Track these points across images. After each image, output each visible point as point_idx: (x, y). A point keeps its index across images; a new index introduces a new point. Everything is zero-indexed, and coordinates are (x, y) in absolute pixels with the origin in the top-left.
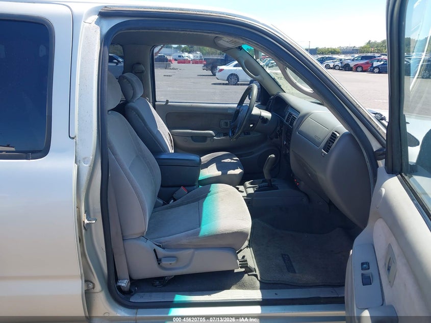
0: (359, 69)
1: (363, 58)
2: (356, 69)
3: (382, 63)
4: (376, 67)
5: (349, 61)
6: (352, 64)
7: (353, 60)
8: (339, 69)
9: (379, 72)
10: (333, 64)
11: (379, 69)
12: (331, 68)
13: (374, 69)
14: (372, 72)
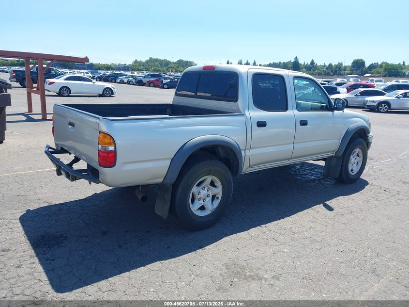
0: (152, 85)
1: (152, 76)
2: (149, 84)
3: (169, 80)
4: (165, 84)
5: (141, 78)
6: (145, 80)
7: (145, 77)
8: (133, 84)
9: (168, 88)
10: (127, 79)
11: (167, 85)
12: (125, 83)
13: (164, 86)
14: (163, 87)
